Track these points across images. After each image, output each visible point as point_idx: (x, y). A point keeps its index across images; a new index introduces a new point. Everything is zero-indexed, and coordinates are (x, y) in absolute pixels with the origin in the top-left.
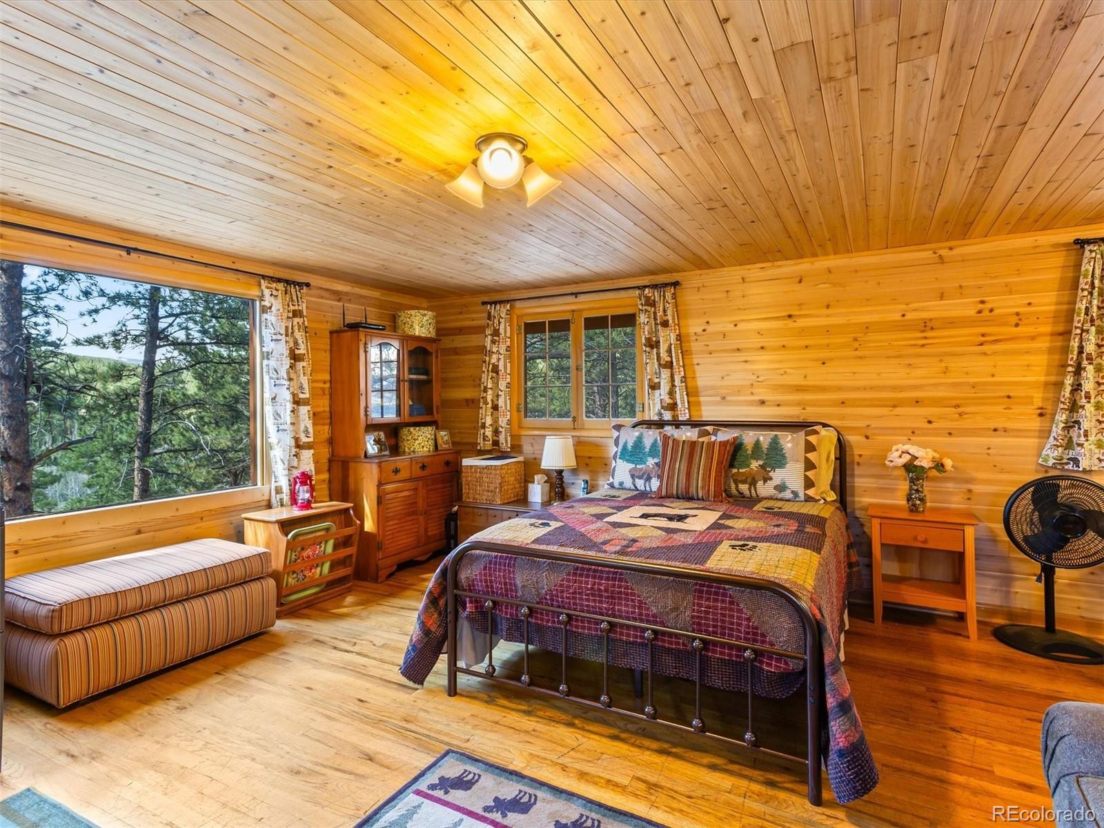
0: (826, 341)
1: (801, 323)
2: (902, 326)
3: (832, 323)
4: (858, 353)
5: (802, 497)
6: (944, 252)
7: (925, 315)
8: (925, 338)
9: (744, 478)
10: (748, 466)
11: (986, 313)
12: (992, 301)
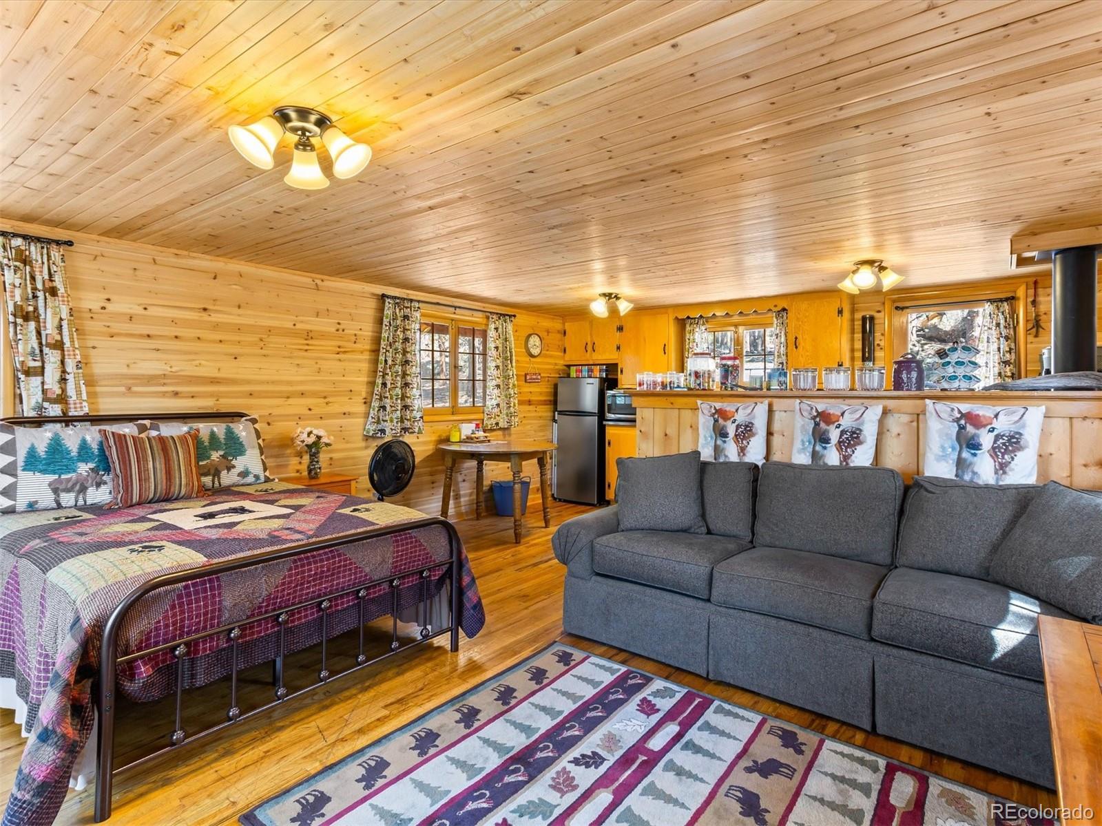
0: (237, 338)
1: (215, 318)
2: (292, 333)
3: (243, 322)
4: (263, 352)
5: (263, 479)
6: (319, 282)
7: (309, 327)
8: (308, 345)
9: (206, 471)
10: (209, 458)
11: (341, 331)
12: (345, 324)
